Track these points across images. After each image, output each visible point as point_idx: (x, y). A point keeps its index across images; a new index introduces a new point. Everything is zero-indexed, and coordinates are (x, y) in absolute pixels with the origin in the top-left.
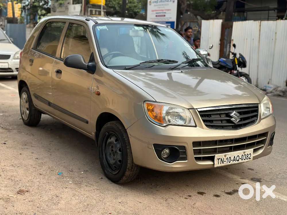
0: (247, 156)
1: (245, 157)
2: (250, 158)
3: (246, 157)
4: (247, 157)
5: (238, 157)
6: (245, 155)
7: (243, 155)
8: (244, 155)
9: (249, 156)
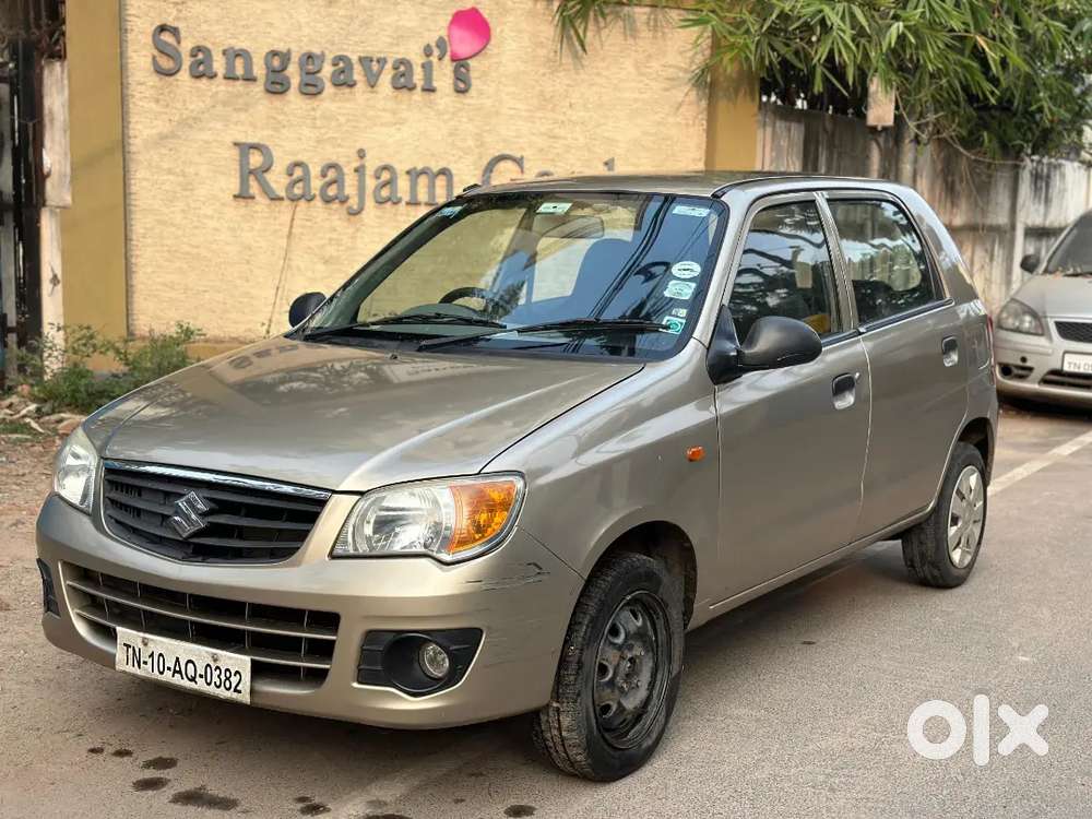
0: (227, 679)
1: (219, 676)
2: (240, 692)
3: (223, 678)
4: (227, 682)
5: (190, 665)
6: (218, 668)
7: (208, 665)
8: (214, 668)
9: (234, 680)
